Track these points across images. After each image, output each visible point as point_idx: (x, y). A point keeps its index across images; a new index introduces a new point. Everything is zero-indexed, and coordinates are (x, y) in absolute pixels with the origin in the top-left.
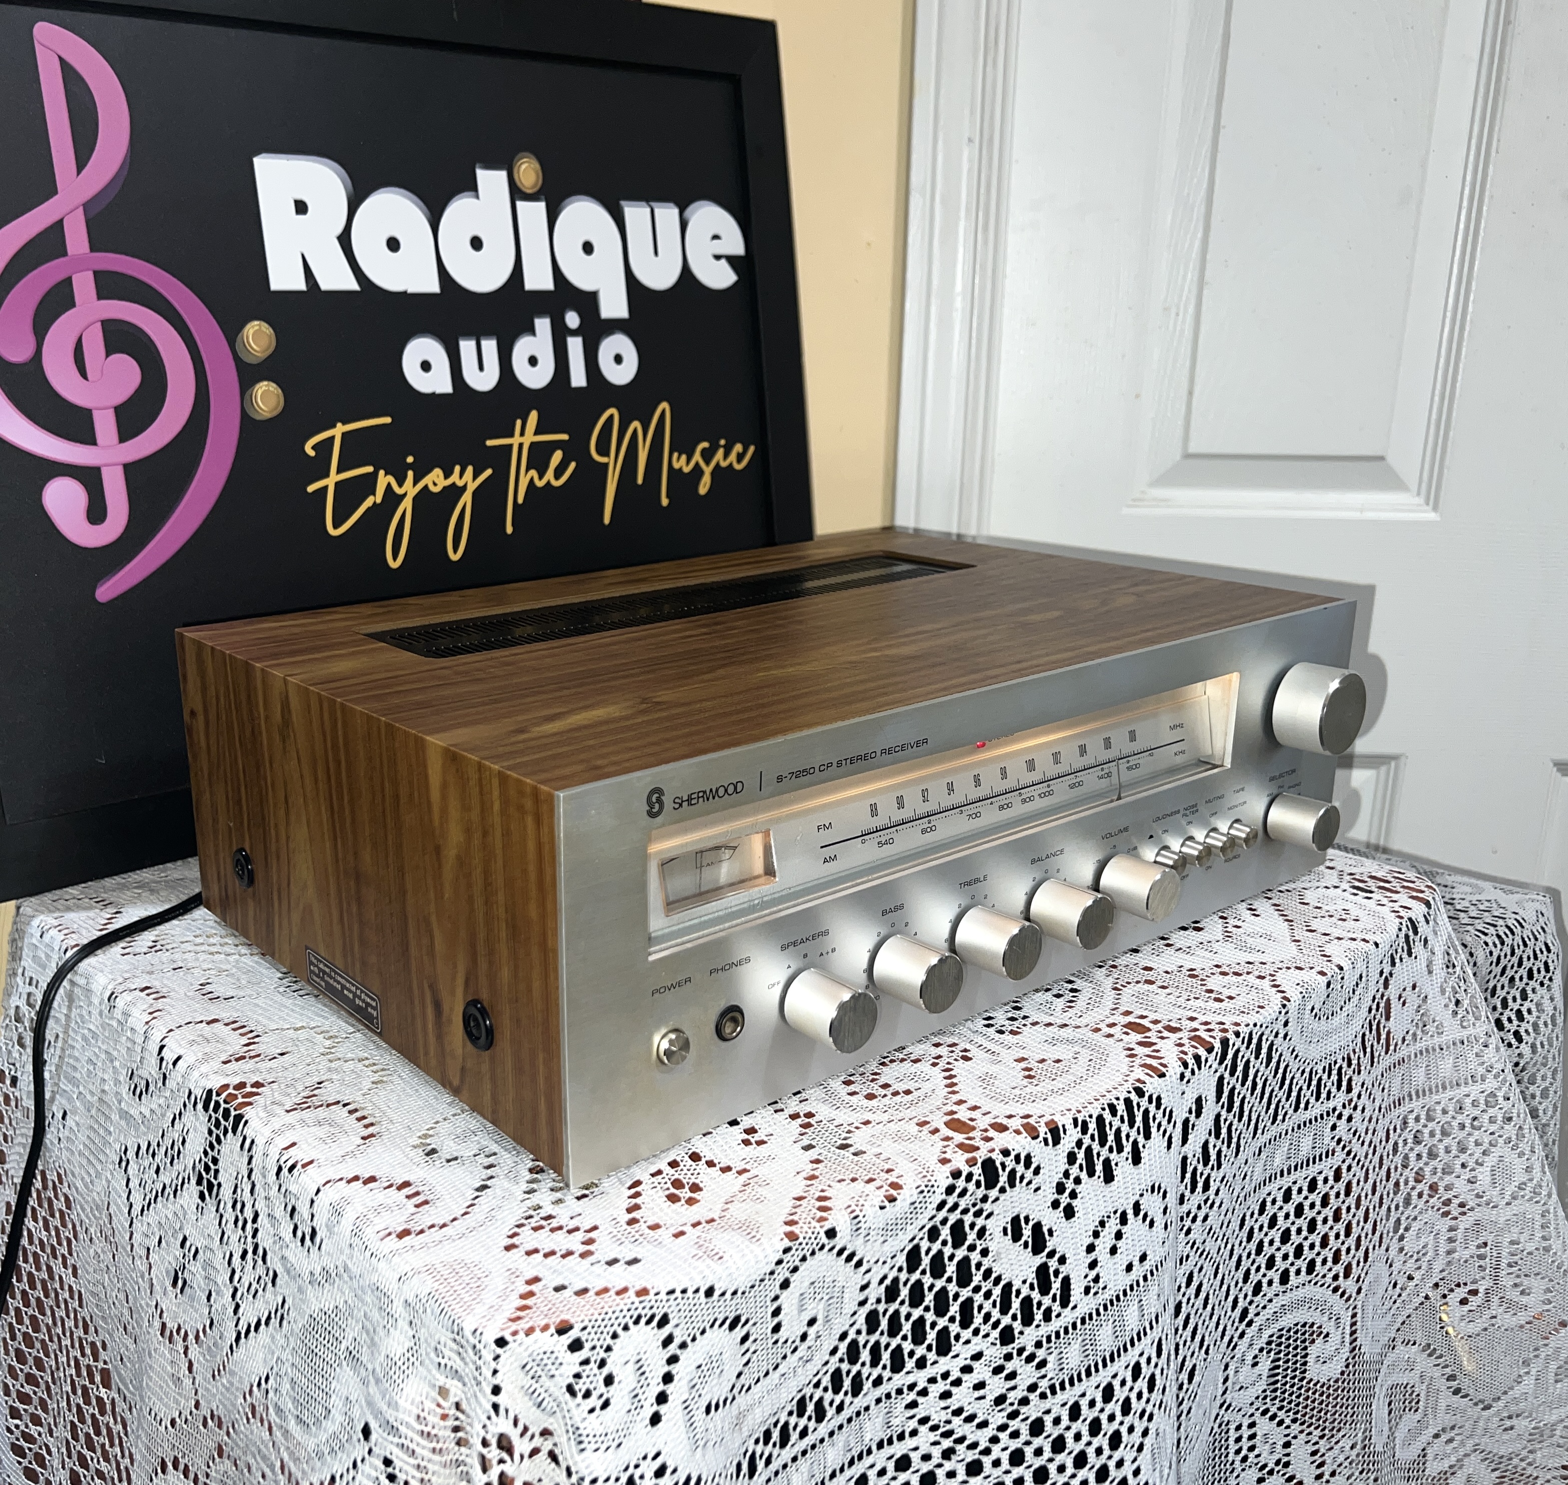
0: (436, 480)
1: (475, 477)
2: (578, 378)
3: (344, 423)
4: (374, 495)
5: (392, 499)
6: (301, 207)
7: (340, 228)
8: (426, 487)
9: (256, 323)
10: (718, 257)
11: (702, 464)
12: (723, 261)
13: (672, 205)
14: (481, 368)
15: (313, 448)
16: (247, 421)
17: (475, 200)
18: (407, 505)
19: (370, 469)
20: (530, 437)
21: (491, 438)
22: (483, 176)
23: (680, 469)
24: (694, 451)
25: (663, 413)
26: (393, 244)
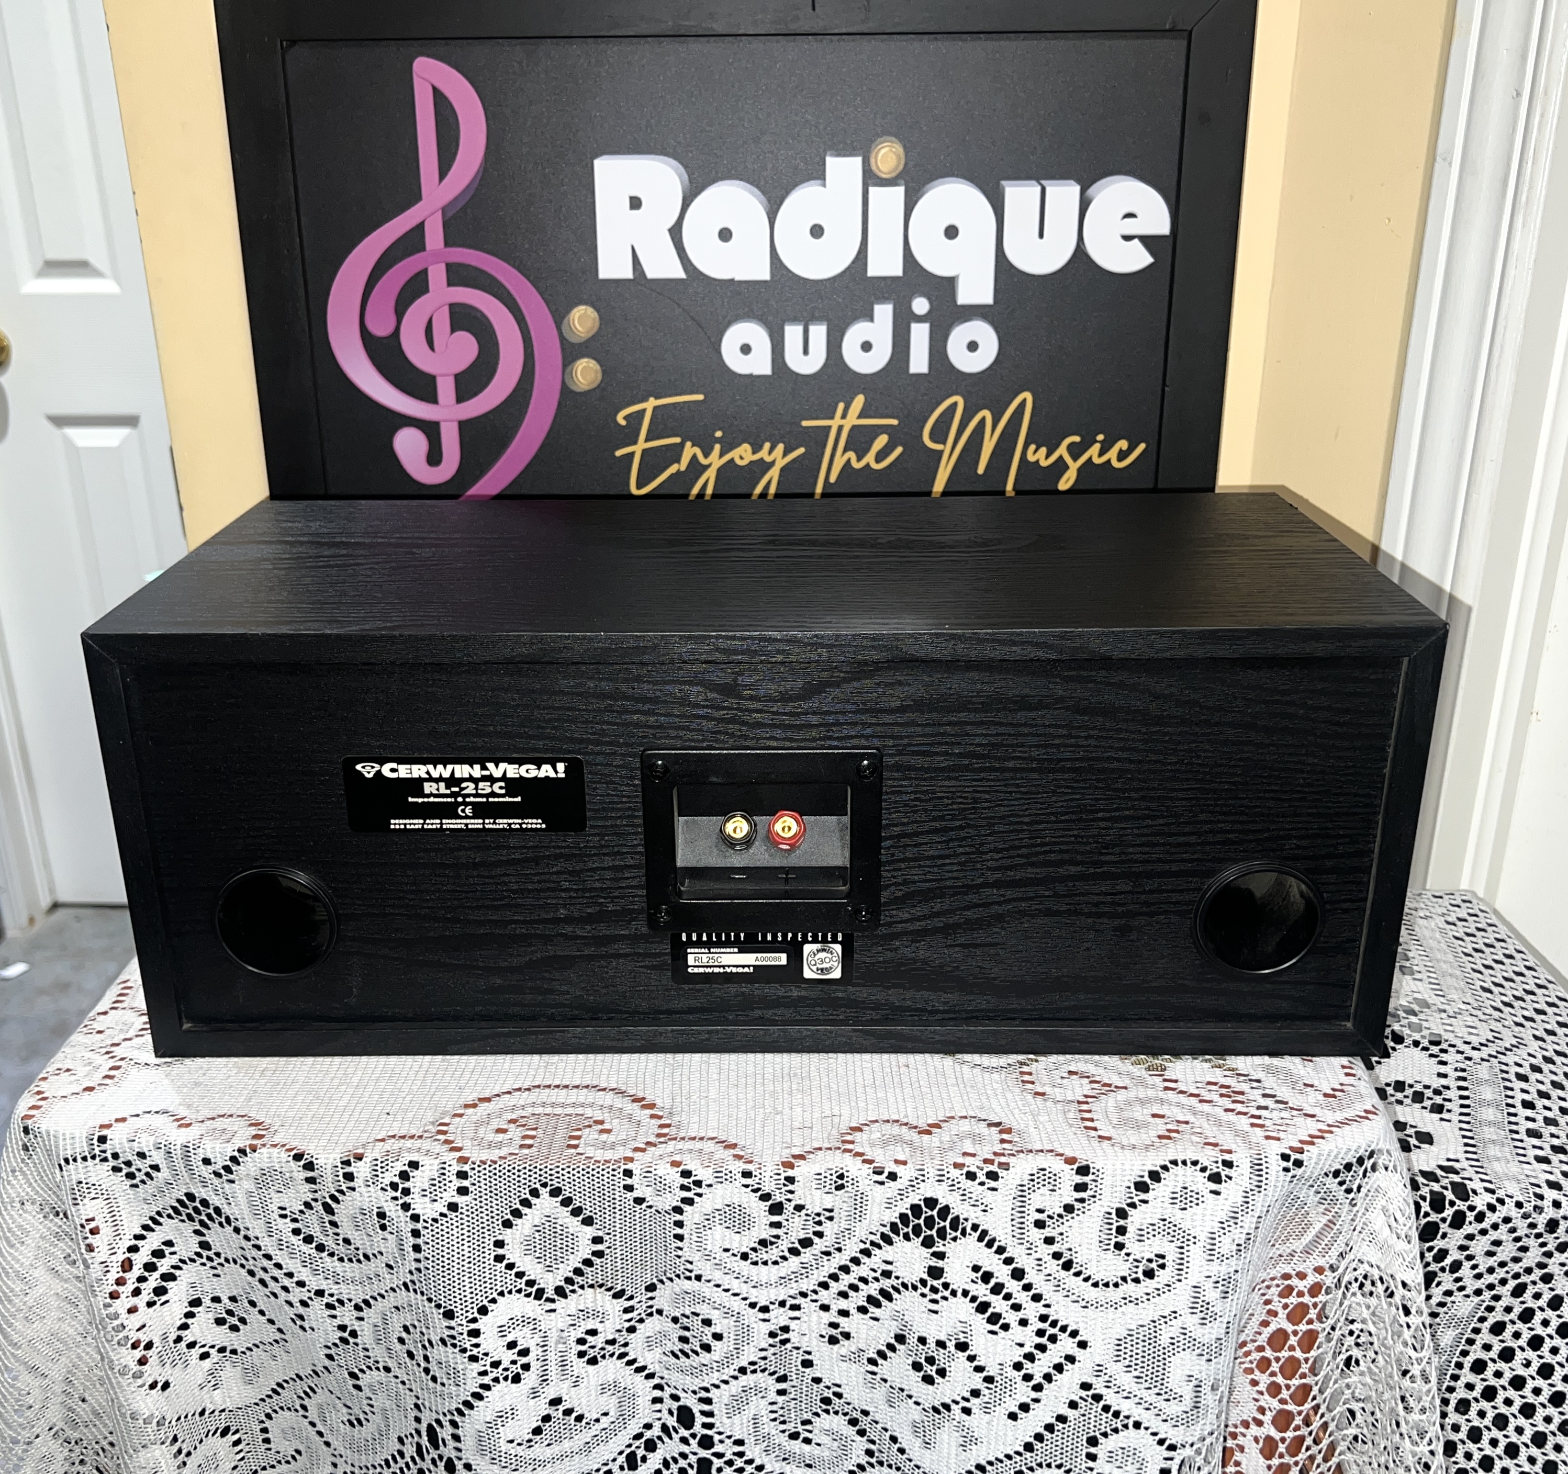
0: (743, 454)
1: (785, 454)
2: (919, 362)
3: (657, 397)
4: (679, 463)
5: (696, 468)
6: (635, 203)
7: (672, 222)
8: (732, 460)
9: (582, 307)
10: (1127, 238)
11: (1067, 459)
12: (1136, 242)
13: (1072, 182)
14: (806, 351)
15: (625, 418)
16: (566, 392)
17: (820, 189)
18: (710, 475)
19: (677, 440)
20: (852, 420)
21: (807, 419)
22: (834, 163)
23: (1038, 461)
24: (1057, 446)
25: (1023, 403)
26: (725, 235)
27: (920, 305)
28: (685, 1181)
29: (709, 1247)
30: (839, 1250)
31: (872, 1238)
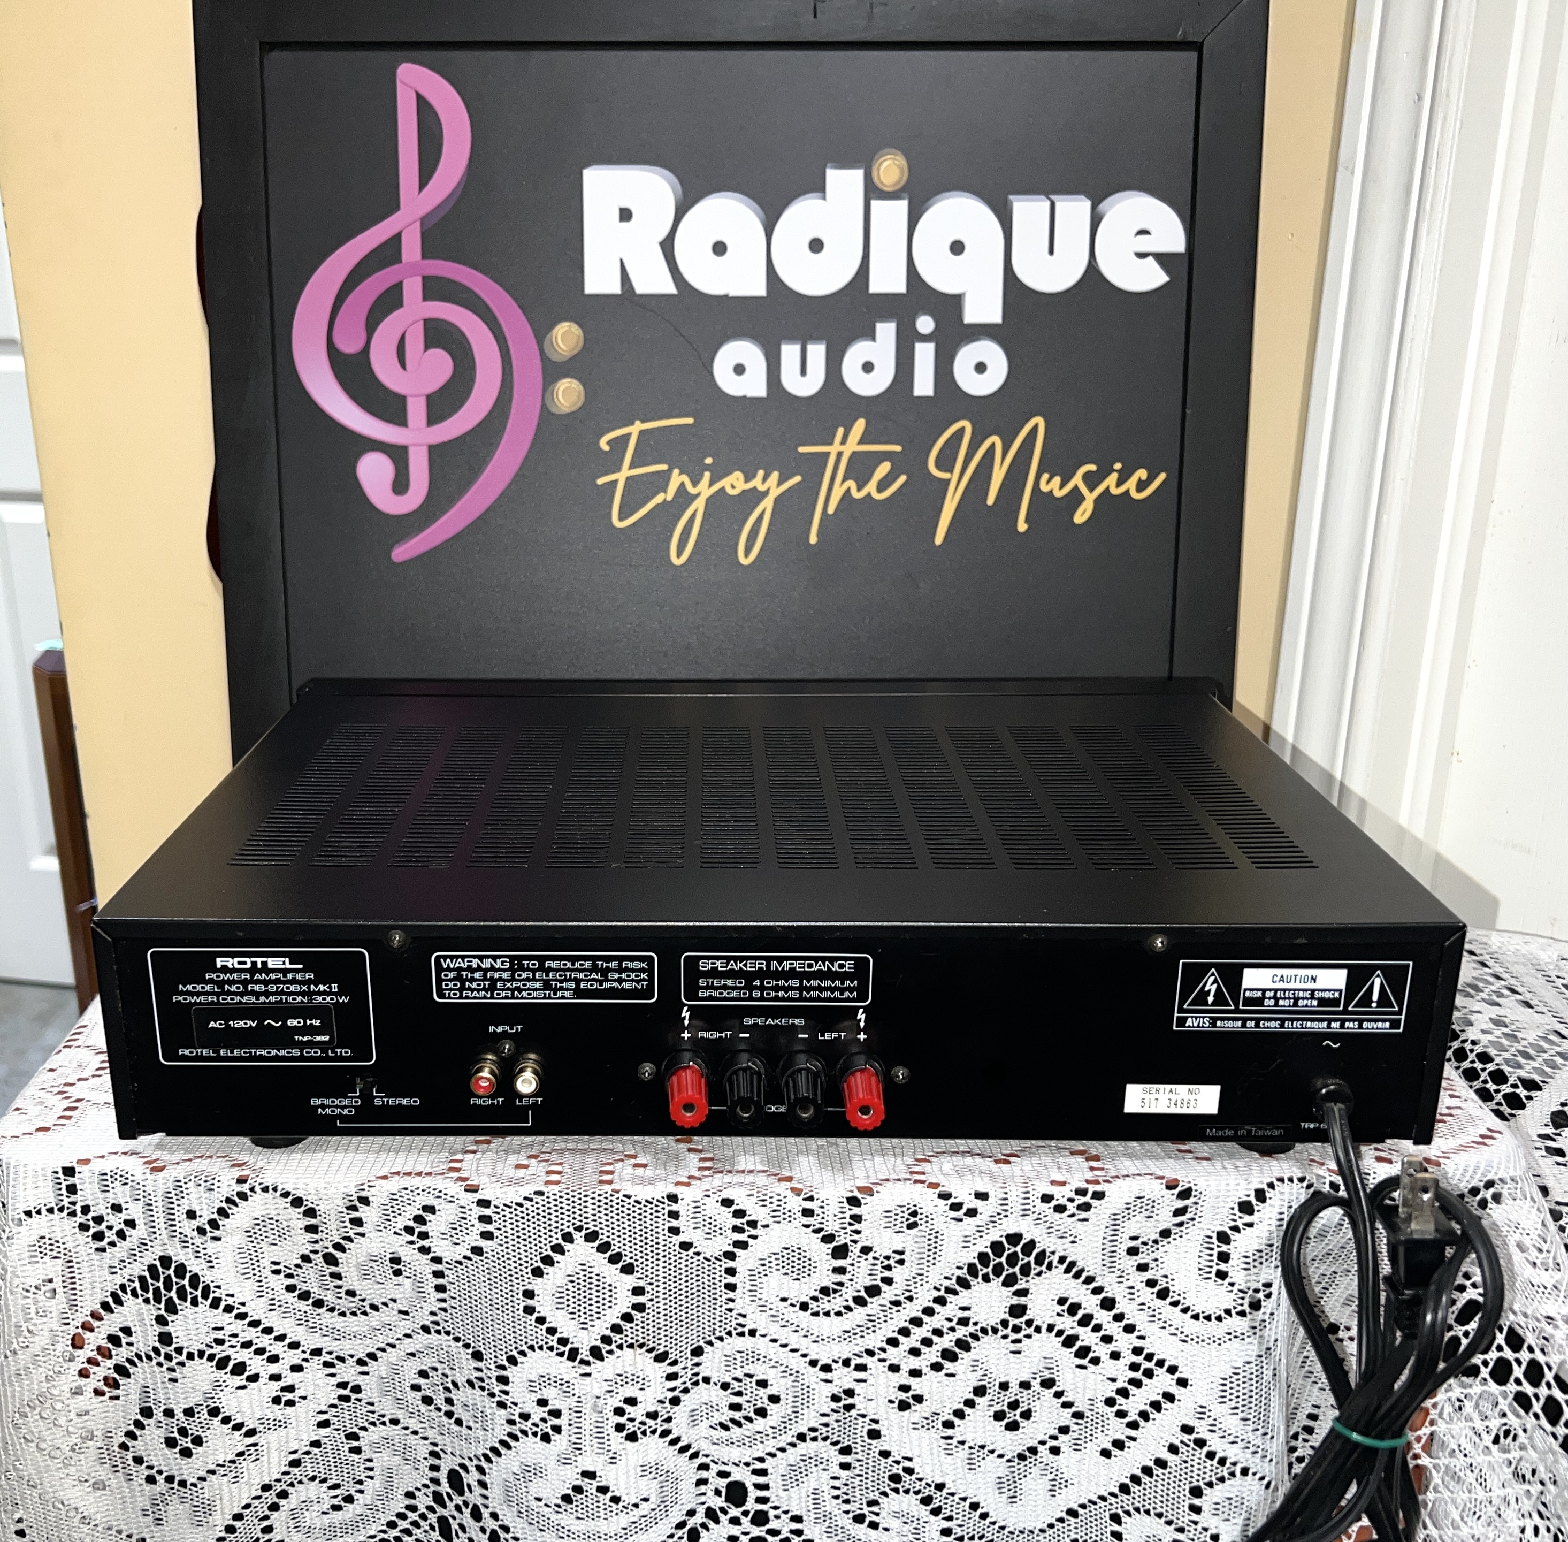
0: (735, 483)
1: (780, 482)
2: (924, 385)
3: (643, 421)
4: (665, 492)
5: (684, 498)
6: (626, 215)
7: (663, 234)
8: (723, 489)
9: (566, 324)
10: (1141, 256)
11: (1083, 489)
12: (1150, 259)
13: (1083, 197)
14: (803, 372)
15: (609, 443)
16: (546, 415)
17: (822, 201)
18: (699, 505)
19: (664, 467)
20: (852, 445)
21: (804, 445)
22: (833, 176)
23: (1051, 491)
24: (1074, 474)
25: (1035, 428)
26: (720, 248)
27: (925, 324)
28: (738, 1222)
29: (764, 1297)
30: (910, 1299)
31: (947, 1283)
